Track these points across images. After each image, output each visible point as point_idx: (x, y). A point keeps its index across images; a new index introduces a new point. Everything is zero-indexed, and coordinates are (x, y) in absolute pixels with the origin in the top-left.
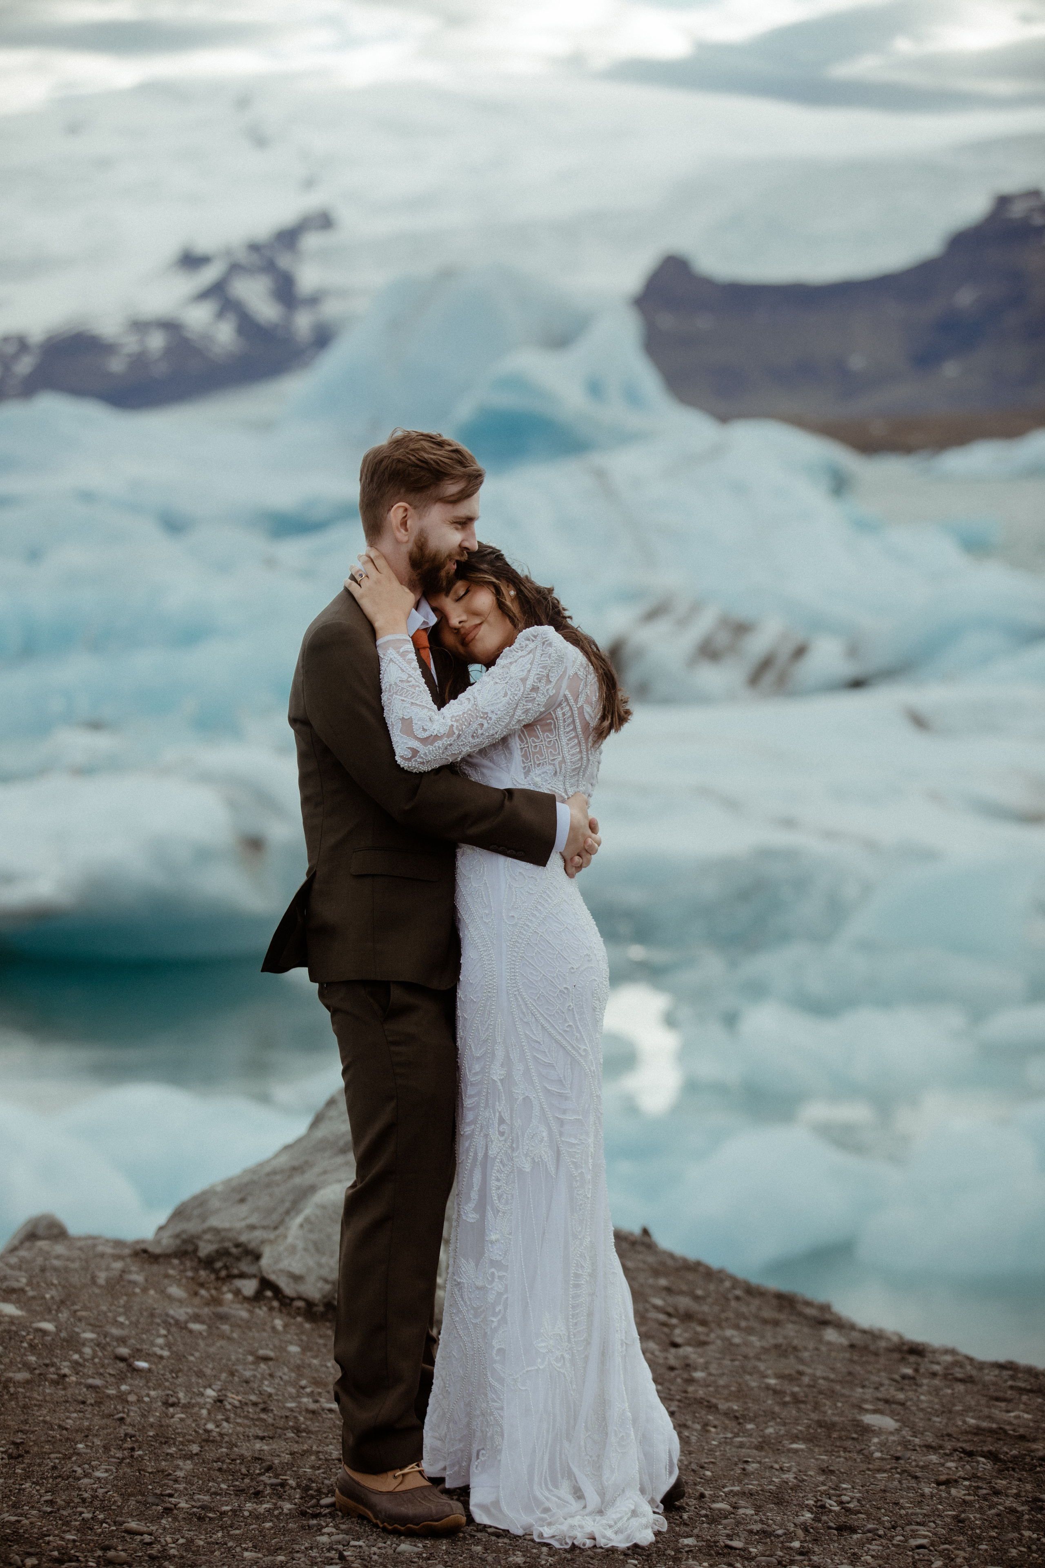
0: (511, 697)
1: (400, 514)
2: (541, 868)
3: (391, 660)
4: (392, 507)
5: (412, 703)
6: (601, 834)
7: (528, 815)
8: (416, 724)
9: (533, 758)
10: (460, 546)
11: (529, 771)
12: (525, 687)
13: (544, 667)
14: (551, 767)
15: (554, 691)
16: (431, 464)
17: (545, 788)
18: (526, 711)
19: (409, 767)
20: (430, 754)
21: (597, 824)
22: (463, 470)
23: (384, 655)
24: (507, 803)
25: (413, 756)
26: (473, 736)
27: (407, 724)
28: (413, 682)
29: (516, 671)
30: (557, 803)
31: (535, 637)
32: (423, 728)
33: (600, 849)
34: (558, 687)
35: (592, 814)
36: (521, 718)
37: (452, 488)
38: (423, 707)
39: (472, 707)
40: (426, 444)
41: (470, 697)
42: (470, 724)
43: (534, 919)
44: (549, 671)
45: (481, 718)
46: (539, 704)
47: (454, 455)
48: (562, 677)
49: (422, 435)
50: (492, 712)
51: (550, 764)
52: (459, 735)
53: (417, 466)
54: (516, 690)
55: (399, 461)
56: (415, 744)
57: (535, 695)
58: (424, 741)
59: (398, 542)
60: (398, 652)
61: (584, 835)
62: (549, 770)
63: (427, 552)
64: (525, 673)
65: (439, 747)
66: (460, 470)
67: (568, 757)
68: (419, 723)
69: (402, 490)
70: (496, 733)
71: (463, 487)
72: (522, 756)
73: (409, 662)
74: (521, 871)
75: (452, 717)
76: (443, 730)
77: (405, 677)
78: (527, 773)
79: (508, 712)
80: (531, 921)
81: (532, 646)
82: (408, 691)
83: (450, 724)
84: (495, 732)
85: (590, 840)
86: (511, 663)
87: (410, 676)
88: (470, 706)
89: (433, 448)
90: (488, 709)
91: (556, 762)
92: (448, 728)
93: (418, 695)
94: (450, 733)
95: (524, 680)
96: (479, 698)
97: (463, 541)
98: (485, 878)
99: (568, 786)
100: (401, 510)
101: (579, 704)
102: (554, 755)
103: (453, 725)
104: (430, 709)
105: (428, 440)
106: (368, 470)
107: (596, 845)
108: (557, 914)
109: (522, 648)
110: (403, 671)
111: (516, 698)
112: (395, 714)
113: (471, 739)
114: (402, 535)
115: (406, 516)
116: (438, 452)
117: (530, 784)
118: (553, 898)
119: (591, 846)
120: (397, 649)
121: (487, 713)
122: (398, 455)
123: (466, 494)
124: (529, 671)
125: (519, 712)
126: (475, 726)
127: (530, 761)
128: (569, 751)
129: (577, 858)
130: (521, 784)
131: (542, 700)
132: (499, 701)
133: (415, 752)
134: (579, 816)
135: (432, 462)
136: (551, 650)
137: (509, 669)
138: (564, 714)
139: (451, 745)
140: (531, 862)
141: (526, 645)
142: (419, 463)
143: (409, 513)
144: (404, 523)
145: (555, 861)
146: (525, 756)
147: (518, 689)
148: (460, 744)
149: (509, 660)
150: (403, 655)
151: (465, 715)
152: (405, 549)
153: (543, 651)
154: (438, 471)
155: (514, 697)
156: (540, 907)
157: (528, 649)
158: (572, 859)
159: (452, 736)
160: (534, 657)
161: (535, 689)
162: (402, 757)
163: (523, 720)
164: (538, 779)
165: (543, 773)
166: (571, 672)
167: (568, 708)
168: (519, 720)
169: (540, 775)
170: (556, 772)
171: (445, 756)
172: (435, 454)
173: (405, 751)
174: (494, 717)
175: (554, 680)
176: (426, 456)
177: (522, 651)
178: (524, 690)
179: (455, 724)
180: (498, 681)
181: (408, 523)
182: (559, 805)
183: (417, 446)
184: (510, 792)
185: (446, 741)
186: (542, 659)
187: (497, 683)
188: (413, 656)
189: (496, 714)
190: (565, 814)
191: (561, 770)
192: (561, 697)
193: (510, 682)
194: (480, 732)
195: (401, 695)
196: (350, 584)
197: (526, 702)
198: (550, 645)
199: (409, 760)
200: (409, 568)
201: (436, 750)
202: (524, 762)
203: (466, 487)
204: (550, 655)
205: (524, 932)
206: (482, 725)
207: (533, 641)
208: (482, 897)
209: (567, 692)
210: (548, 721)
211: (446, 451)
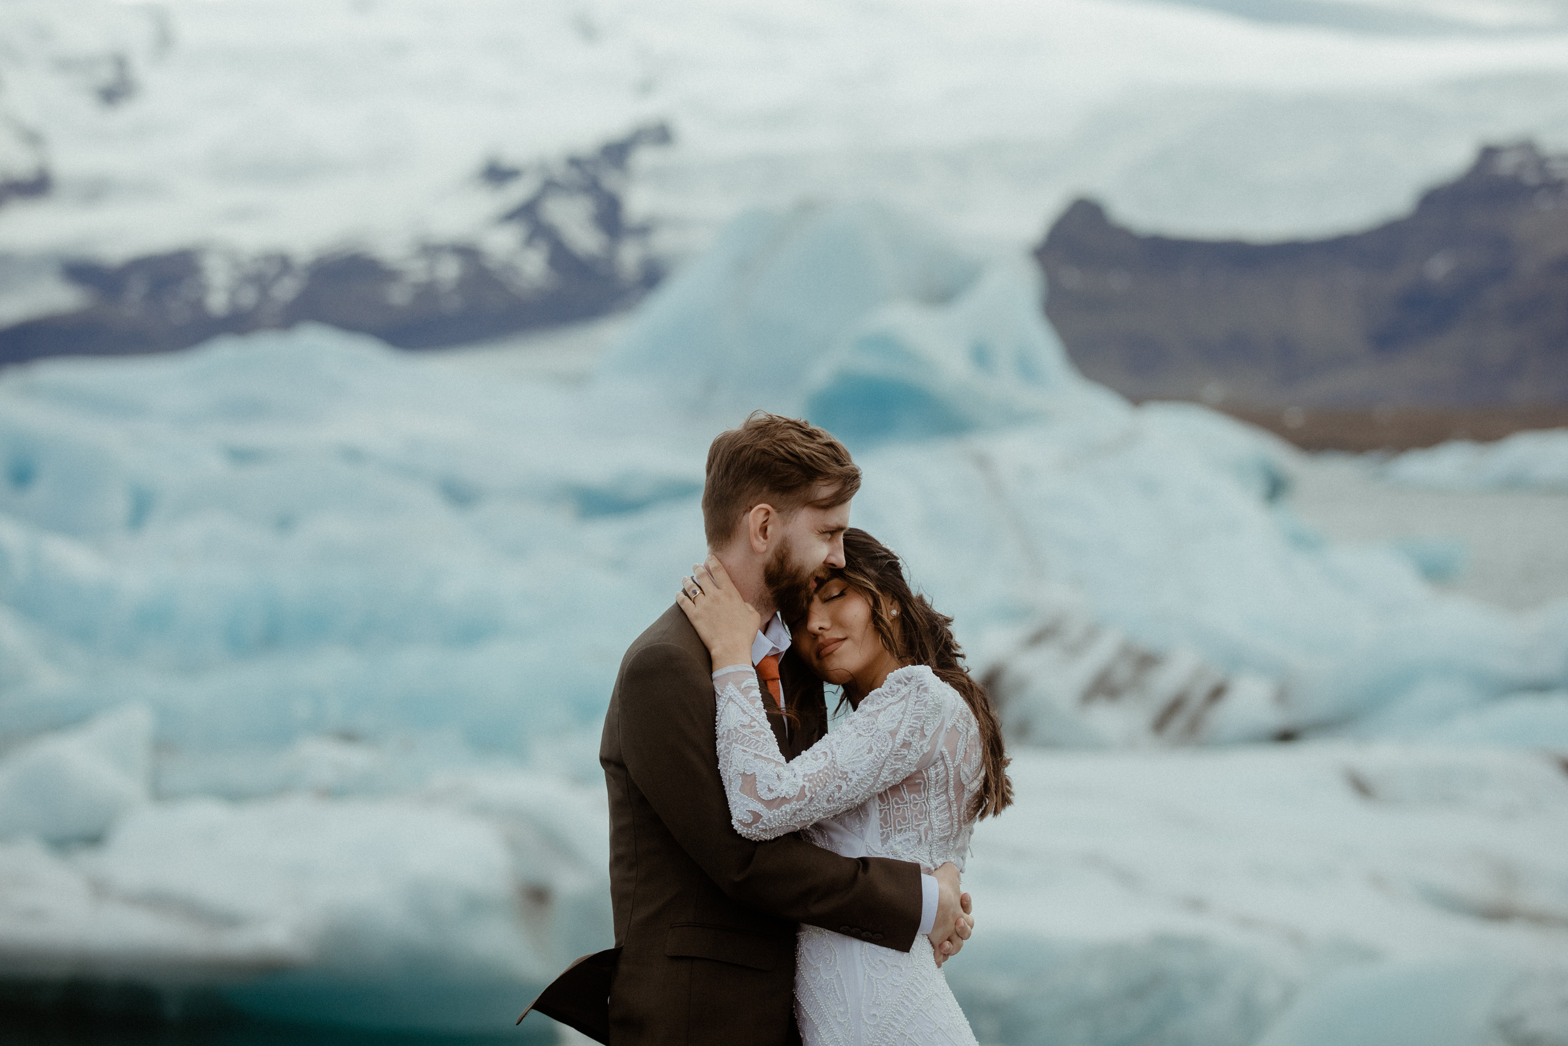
0: (877, 754)
1: (761, 518)
2: (906, 954)
3: (730, 699)
4: (751, 508)
5: (756, 755)
6: (975, 914)
7: (887, 888)
8: (760, 782)
9: (894, 823)
10: (825, 562)
11: (888, 838)
12: (894, 742)
13: (918, 718)
14: (915, 834)
15: (929, 748)
16: (803, 459)
17: (906, 857)
18: (894, 772)
19: (748, 834)
20: (775, 820)
21: (970, 901)
22: (839, 468)
23: (722, 692)
24: (860, 874)
25: (755, 821)
26: (828, 801)
27: (749, 781)
28: (758, 728)
29: (885, 722)
30: (922, 875)
31: (909, 679)
32: (769, 788)
33: (973, 931)
34: (934, 743)
35: (963, 890)
36: (887, 780)
37: (824, 491)
38: (769, 760)
39: (830, 764)
40: (795, 434)
41: (827, 750)
42: (825, 785)
43: (900, 1018)
44: (924, 722)
45: (840, 778)
46: (910, 764)
47: (828, 450)
48: (940, 728)
49: (789, 422)
50: (853, 772)
51: (914, 830)
52: (811, 799)
53: (786, 460)
54: (883, 746)
55: (764, 452)
56: (758, 807)
57: (906, 753)
58: (769, 804)
59: (752, 550)
60: (739, 689)
61: (954, 914)
62: (913, 837)
63: (789, 566)
64: (895, 725)
65: (786, 812)
66: (836, 469)
67: (936, 823)
68: (764, 781)
69: (765, 489)
70: (857, 797)
71: (838, 489)
72: (881, 819)
73: (752, 701)
74: (882, 958)
75: (805, 775)
76: (793, 792)
77: (746, 720)
78: (884, 841)
79: (873, 773)
80: (896, 1020)
81: (904, 690)
82: (750, 739)
83: (801, 784)
84: (855, 795)
85: (962, 920)
86: (879, 711)
87: (753, 719)
88: (826, 764)
89: (803, 439)
90: (848, 769)
91: (922, 828)
92: (799, 789)
93: (764, 744)
94: (802, 795)
95: (893, 734)
96: (838, 752)
97: (829, 555)
98: (837, 968)
99: (934, 857)
100: (763, 513)
101: (957, 763)
102: (920, 819)
103: (804, 786)
104: (777, 763)
105: (797, 430)
106: (721, 460)
107: (969, 927)
108: (928, 1010)
109: (893, 693)
110: (745, 712)
111: (883, 755)
112: (735, 768)
113: (825, 804)
114: (760, 544)
115: (766, 521)
116: (811, 445)
117: (888, 853)
118: (923, 991)
119: (963, 929)
120: (737, 684)
121: (846, 773)
122: (763, 444)
123: (840, 499)
124: (900, 722)
125: (885, 773)
126: (832, 788)
127: (890, 826)
128: (937, 816)
129: (947, 944)
130: (877, 853)
131: (915, 759)
132: (861, 759)
133: (757, 817)
134: (949, 892)
135: (804, 456)
136: (928, 697)
137: (877, 718)
138: (937, 775)
139: (801, 810)
140: (892, 948)
141: (898, 690)
142: (790, 457)
143: (771, 518)
144: (764, 530)
145: (921, 945)
146: (884, 820)
147: (886, 744)
148: (812, 809)
149: (875, 707)
150: (745, 691)
151: (821, 775)
152: (760, 562)
153: (917, 697)
154: (811, 468)
155: (880, 754)
156: (907, 1003)
157: (900, 695)
158: (941, 945)
159: (803, 800)
160: (907, 705)
161: (906, 745)
162: (740, 821)
163: (889, 782)
164: (898, 848)
165: (905, 840)
166: (948, 724)
167: (943, 768)
168: (886, 782)
169: (901, 842)
170: (920, 839)
171: (792, 823)
172: (807, 447)
173: (745, 814)
174: (855, 778)
175: (929, 734)
176: (797, 449)
177: (892, 696)
178: (894, 746)
179: (807, 785)
180: (862, 732)
181: (769, 529)
182: (924, 877)
183: (784, 435)
184: (864, 862)
185: (795, 805)
186: (916, 708)
187: (860, 735)
188: (757, 693)
189: (858, 775)
190: (932, 888)
191: (926, 837)
192: (936, 755)
193: (877, 734)
194: (837, 795)
195: (742, 744)
196: (683, 601)
197: (895, 760)
198: (926, 690)
199: (749, 825)
200: (762, 584)
201: (783, 816)
202: (882, 827)
203: (841, 489)
204: (926, 702)
205: (889, 1035)
206: (840, 787)
207: (906, 684)
208: (835, 992)
209: (944, 749)
210: (917, 781)
211: (818, 443)
